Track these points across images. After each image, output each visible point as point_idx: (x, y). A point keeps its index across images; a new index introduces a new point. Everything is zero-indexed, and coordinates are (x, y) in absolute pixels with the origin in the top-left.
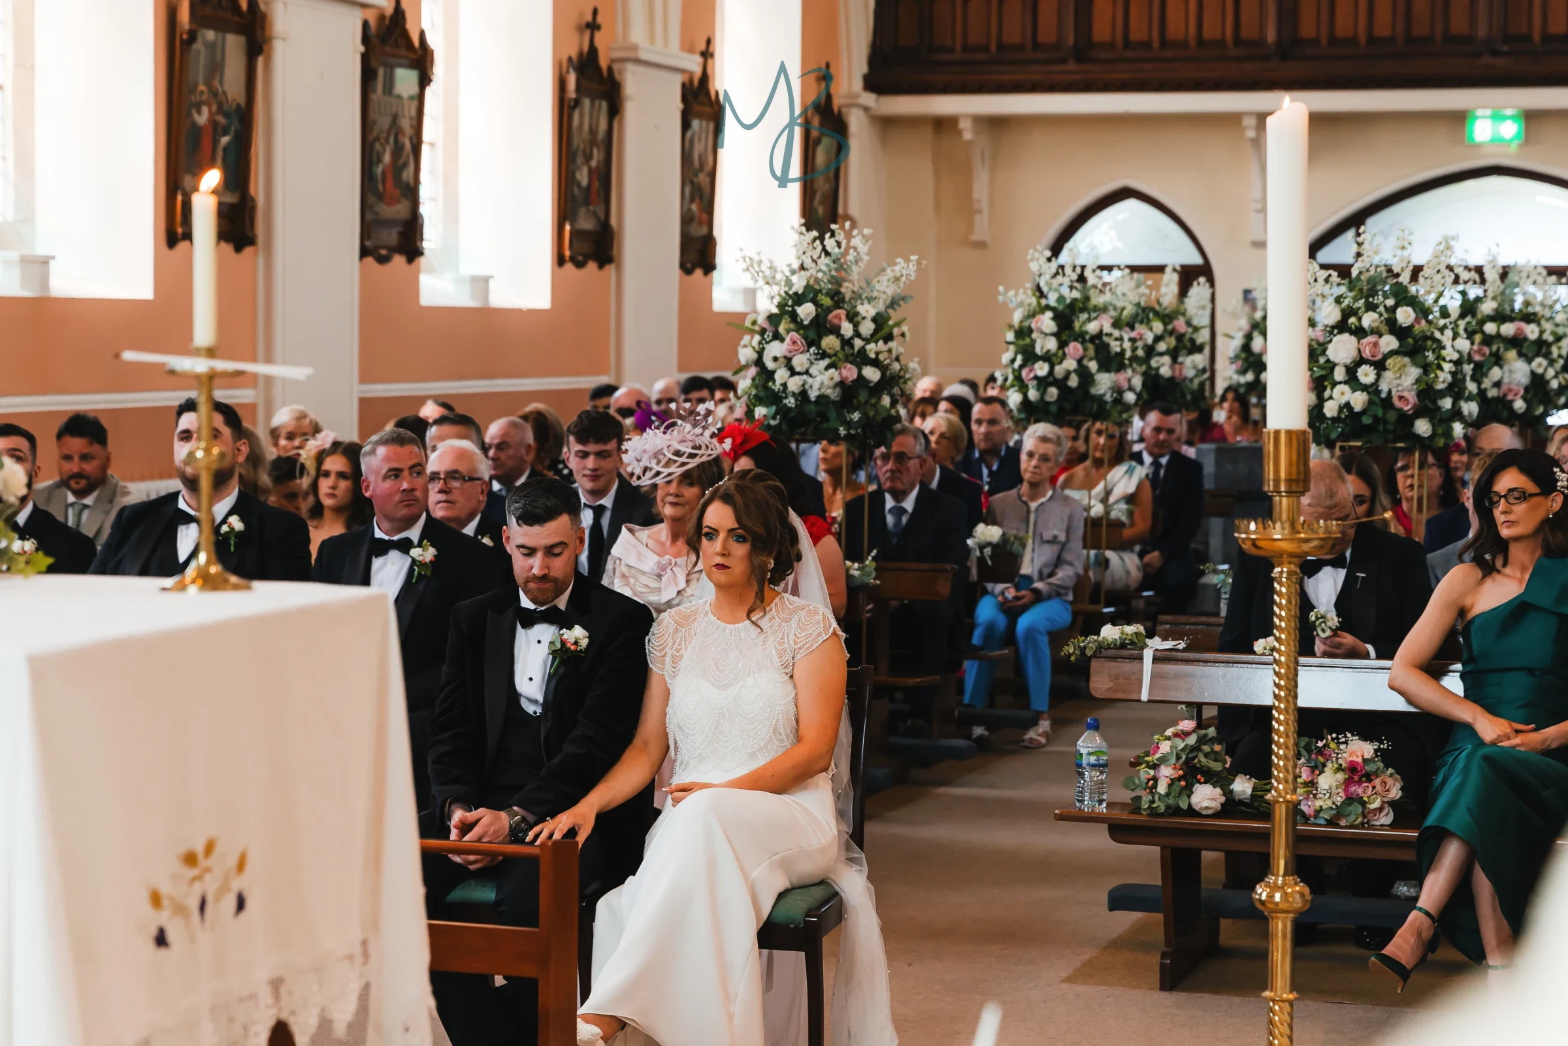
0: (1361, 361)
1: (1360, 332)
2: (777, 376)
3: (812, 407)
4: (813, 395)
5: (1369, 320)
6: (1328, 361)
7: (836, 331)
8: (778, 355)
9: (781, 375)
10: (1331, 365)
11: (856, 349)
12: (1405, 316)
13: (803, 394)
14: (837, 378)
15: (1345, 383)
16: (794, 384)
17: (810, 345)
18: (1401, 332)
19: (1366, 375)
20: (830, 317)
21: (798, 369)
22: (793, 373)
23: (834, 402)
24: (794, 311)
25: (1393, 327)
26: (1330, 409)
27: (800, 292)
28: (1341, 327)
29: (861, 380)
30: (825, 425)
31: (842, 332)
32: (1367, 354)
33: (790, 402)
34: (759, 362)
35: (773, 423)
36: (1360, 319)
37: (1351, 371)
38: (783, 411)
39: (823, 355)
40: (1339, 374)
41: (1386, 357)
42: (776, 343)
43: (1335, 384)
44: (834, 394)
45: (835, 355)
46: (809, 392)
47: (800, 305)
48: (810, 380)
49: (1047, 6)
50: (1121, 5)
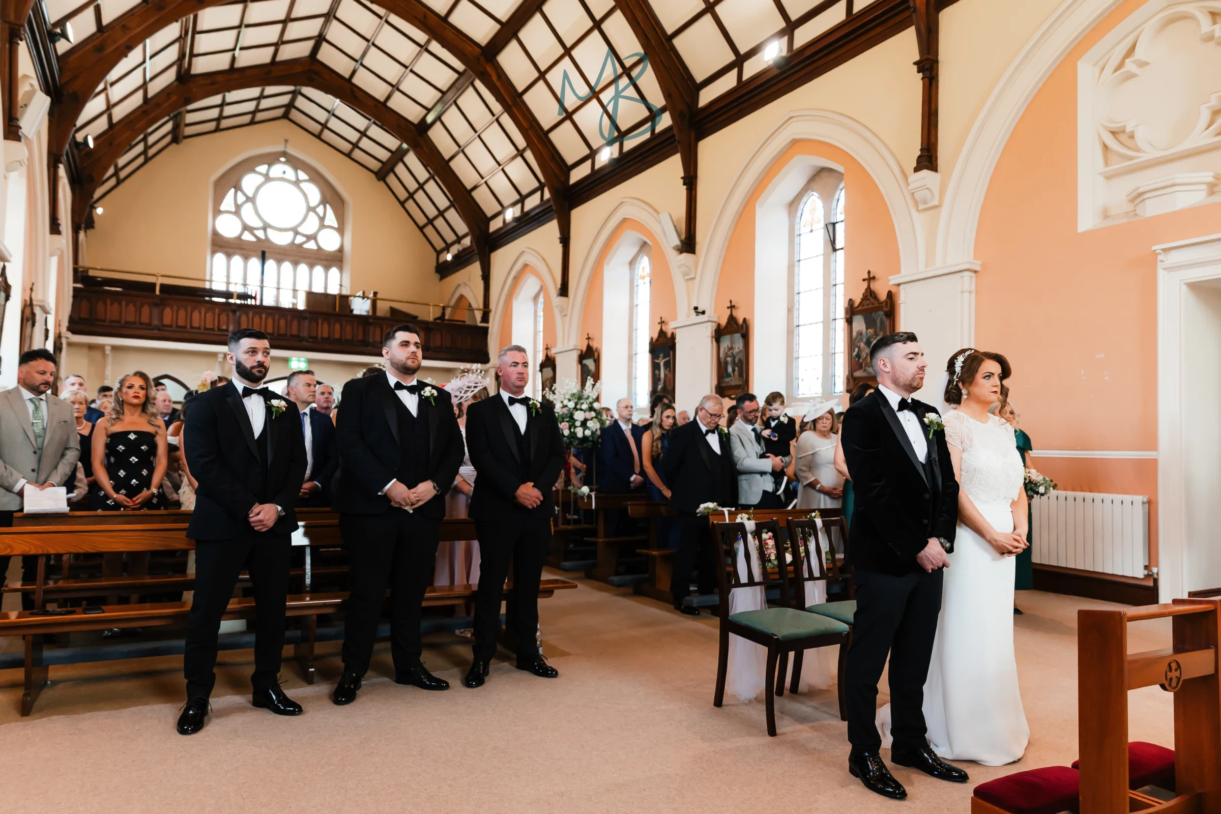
0: (586, 420)
1: (581, 410)
6: (574, 419)
10: (573, 421)
15: (581, 426)
19: (590, 424)
25: (592, 409)
28: (576, 409)
32: (587, 417)
36: (581, 406)
37: (584, 424)
40: (578, 424)
41: (592, 418)
43: (575, 427)
49: (146, 310)
50: (175, 314)
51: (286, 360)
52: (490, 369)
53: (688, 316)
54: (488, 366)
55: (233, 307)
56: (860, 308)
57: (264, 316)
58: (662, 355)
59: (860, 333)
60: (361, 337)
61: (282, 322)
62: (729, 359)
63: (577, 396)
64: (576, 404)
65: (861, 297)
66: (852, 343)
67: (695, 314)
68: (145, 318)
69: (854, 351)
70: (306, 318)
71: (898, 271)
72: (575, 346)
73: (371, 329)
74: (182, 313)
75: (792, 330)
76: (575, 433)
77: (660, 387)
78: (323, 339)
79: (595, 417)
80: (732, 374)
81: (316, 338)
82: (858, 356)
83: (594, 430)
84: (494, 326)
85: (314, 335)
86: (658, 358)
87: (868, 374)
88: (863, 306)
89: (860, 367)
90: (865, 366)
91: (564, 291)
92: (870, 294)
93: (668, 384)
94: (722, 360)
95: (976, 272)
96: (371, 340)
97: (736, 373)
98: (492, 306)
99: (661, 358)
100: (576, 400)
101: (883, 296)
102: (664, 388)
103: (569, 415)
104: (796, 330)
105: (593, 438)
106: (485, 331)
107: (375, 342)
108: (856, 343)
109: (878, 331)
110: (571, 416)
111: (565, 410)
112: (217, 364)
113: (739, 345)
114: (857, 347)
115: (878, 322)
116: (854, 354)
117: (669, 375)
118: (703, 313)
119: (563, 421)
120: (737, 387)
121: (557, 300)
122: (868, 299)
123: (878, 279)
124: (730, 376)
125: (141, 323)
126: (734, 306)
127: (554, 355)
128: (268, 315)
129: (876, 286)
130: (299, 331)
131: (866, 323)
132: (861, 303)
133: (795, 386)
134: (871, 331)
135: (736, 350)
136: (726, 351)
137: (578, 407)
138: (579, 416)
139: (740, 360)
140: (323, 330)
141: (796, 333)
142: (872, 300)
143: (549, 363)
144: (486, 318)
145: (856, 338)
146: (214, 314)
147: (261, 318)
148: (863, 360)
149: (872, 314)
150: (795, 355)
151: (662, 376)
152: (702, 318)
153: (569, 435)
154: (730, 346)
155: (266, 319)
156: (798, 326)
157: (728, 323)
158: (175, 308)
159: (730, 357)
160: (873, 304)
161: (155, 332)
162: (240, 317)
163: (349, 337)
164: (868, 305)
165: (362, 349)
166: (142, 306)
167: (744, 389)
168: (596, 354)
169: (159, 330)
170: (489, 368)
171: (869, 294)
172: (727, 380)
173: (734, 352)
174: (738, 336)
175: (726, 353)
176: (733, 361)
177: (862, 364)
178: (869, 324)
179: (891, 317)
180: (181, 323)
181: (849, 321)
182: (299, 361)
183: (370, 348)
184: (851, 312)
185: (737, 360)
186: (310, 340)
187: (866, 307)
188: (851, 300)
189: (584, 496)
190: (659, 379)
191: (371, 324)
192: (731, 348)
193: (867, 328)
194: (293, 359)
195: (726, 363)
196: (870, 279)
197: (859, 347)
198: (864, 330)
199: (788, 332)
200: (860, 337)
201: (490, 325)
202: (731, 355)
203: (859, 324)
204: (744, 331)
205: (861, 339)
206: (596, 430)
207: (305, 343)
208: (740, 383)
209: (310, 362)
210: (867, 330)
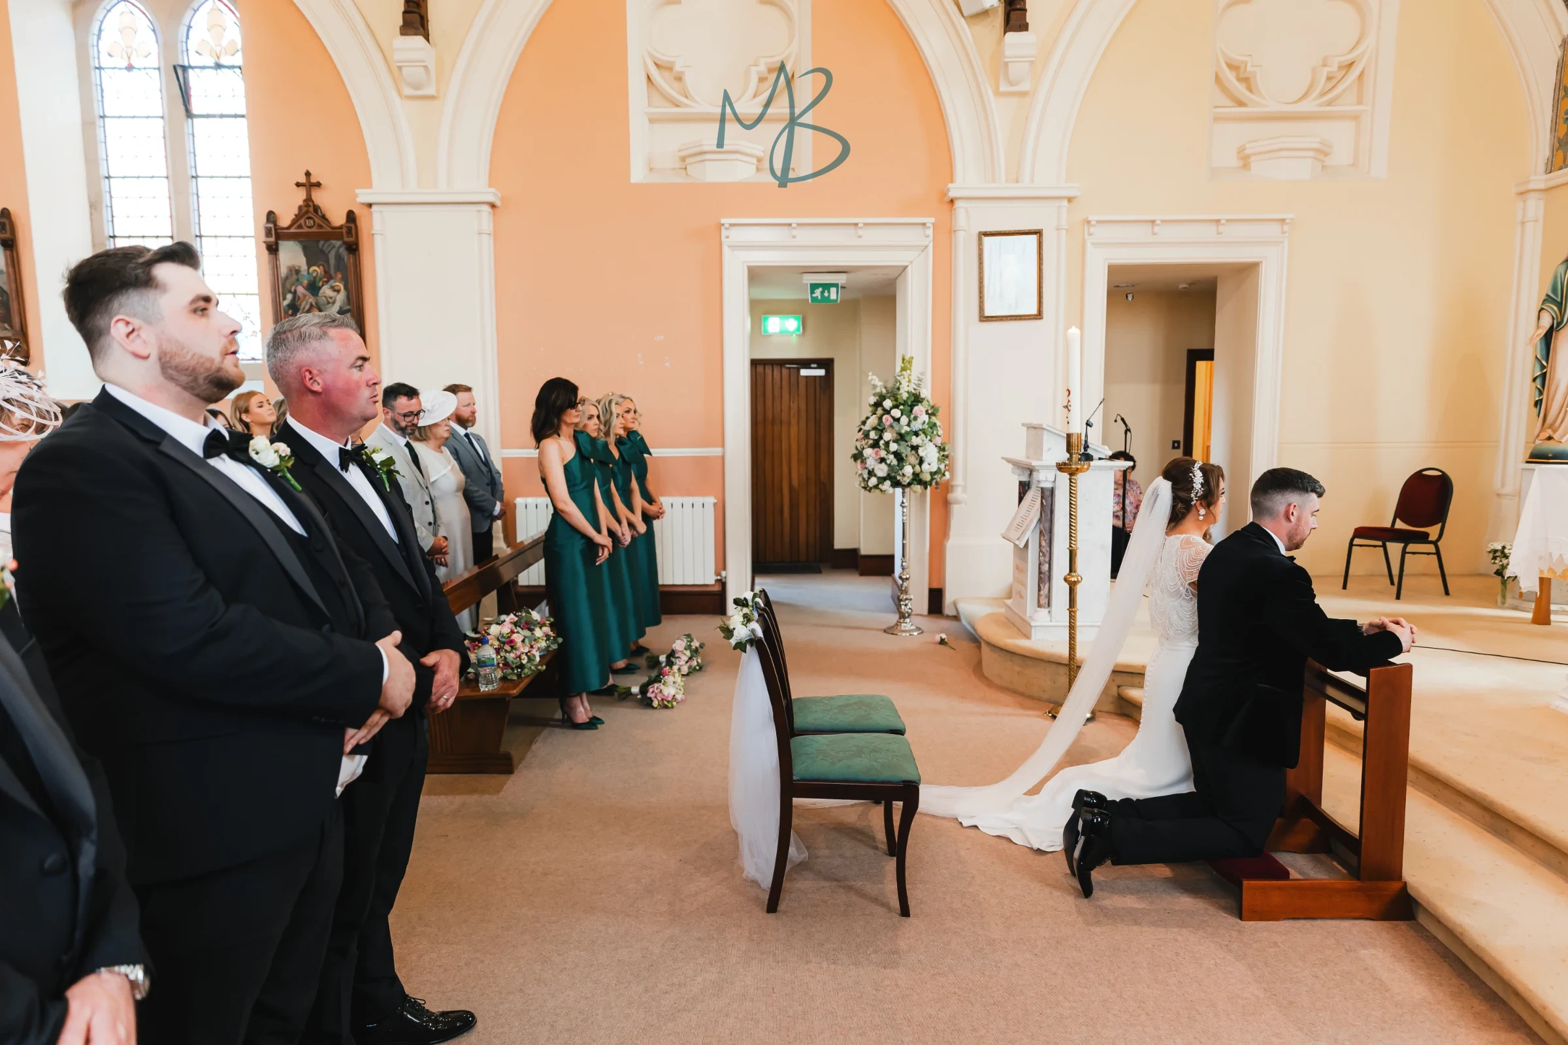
56: (292, 230)
59: (295, 271)
65: (296, 212)
69: (284, 299)
71: (366, 183)
82: (292, 306)
88: (300, 227)
92: (310, 210)
95: (493, 206)
101: (337, 218)
108: (288, 286)
109: (332, 272)
114: (290, 292)
115: (332, 256)
116: (286, 303)
122: (309, 218)
123: (327, 188)
131: (305, 256)
132: (295, 221)
134: (317, 270)
142: (317, 221)
145: (287, 278)
149: (319, 241)
160: (319, 227)
164: (312, 228)
178: (314, 257)
179: (357, 254)
181: (273, 249)
184: (275, 233)
187: (306, 230)
188: (271, 213)
193: (309, 265)
196: (310, 185)
197: (295, 293)
198: (304, 267)
200: (295, 277)
203: (292, 255)
205: (297, 280)
210: (309, 269)
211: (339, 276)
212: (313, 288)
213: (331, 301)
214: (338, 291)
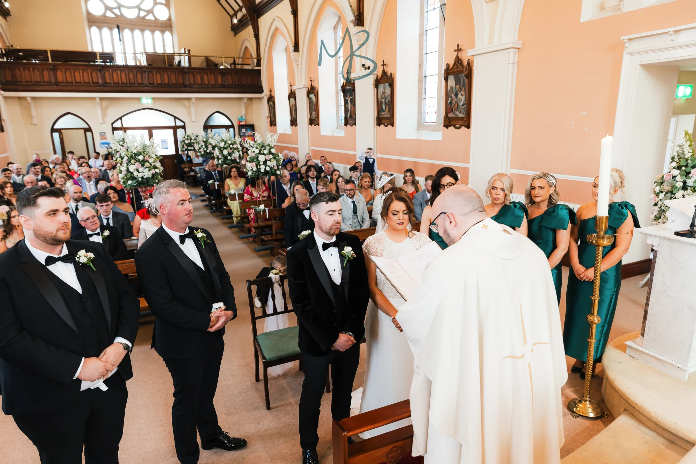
0: (266, 161)
1: (263, 154)
2: (134, 173)
3: (145, 180)
4: (145, 177)
5: (266, 152)
6: (258, 160)
7: (148, 161)
8: (135, 168)
9: (136, 174)
10: (259, 162)
11: (152, 165)
12: (273, 151)
13: (142, 178)
14: (152, 173)
15: (263, 165)
16: (140, 175)
17: (143, 166)
18: (272, 154)
19: (269, 163)
20: (145, 158)
21: (140, 171)
22: (139, 172)
23: (151, 178)
24: (136, 157)
25: (270, 153)
26: (262, 170)
27: (136, 152)
28: (260, 153)
29: (156, 173)
30: (149, 184)
31: (150, 162)
32: (267, 158)
33: (140, 179)
34: (128, 170)
35: (135, 185)
37: (265, 163)
38: (138, 181)
39: (146, 168)
40: (261, 163)
41: (271, 159)
42: (132, 165)
43: (260, 165)
44: (150, 176)
45: (150, 167)
46: (144, 176)
47: (138, 156)
48: (144, 174)
49: (46, 73)
50: (64, 74)
51: (139, 99)
52: (265, 97)
53: (361, 70)
54: (263, 95)
55: (98, 68)
56: (452, 71)
57: (119, 72)
58: (349, 95)
59: (452, 88)
60: (181, 82)
61: (131, 75)
62: (383, 100)
63: (261, 145)
64: (260, 150)
65: (453, 63)
66: (447, 95)
67: (364, 69)
68: (46, 79)
69: (449, 100)
70: (145, 72)
71: (473, 46)
72: (304, 85)
73: (187, 75)
74: (68, 73)
75: (422, 79)
76: (260, 169)
77: (349, 115)
78: (157, 84)
79: (272, 158)
80: (385, 110)
81: (154, 84)
82: (451, 103)
83: (273, 166)
84: (264, 69)
85: (152, 82)
86: (347, 97)
87: (456, 115)
89: (452, 111)
90: (454, 110)
91: (296, 48)
93: (352, 114)
94: (380, 100)
95: (518, 48)
96: (188, 83)
97: (387, 109)
98: (262, 55)
99: (348, 97)
100: (260, 148)
101: (465, 63)
102: (351, 116)
103: (256, 157)
104: (424, 79)
105: (272, 171)
106: (259, 72)
107: (190, 84)
108: (450, 94)
109: (461, 88)
110: (257, 159)
111: (254, 155)
112: (97, 104)
113: (388, 91)
114: (450, 97)
115: (462, 81)
116: (449, 101)
117: (353, 108)
118: (369, 68)
119: (253, 162)
120: (387, 118)
121: (293, 54)
122: (456, 65)
123: (463, 50)
124: (384, 111)
125: (44, 82)
126: (385, 64)
127: (295, 90)
128: (121, 71)
129: (462, 55)
130: (142, 80)
131: (455, 81)
132: (453, 67)
133: (423, 117)
134: (458, 86)
135: (387, 94)
136: (382, 95)
137: (262, 152)
138: (262, 158)
139: (389, 101)
140: (157, 79)
141: (424, 81)
142: (459, 65)
143: (292, 95)
144: (259, 64)
145: (450, 91)
146: (88, 73)
147: (117, 74)
148: (453, 106)
149: (459, 74)
150: (423, 97)
151: (349, 108)
152: (368, 71)
153: (256, 170)
154: (383, 92)
155: (121, 74)
156: (425, 77)
157: (382, 76)
158: (63, 71)
159: (384, 98)
160: (459, 68)
161: (54, 87)
162: (104, 73)
163: (174, 82)
164: (456, 69)
165: (183, 89)
166: (43, 70)
167: (391, 120)
168: (316, 92)
169: (56, 85)
170: (263, 96)
171: (457, 61)
172: (383, 113)
173: (386, 96)
174: (387, 84)
175: (382, 96)
176: (385, 101)
177: (453, 108)
178: (457, 81)
179: (469, 78)
180: (69, 80)
181: (446, 79)
182: (147, 98)
183: (187, 88)
184: (448, 72)
185: (387, 101)
186: (150, 86)
187: (455, 70)
188: (448, 64)
189: (260, 211)
190: (348, 110)
191: (186, 73)
192: (384, 93)
193: (456, 85)
194: (143, 98)
195: (382, 102)
196: (459, 50)
197: (451, 97)
198: (454, 86)
199: (419, 81)
201: (261, 68)
202: (384, 97)
203: (452, 81)
204: (390, 82)
205: (452, 92)
206: (274, 166)
207: (148, 88)
208: (389, 116)
209: (154, 99)
210: (456, 86)
211: (464, 89)
212: (456, 95)
213: (461, 100)
214: (463, 96)
